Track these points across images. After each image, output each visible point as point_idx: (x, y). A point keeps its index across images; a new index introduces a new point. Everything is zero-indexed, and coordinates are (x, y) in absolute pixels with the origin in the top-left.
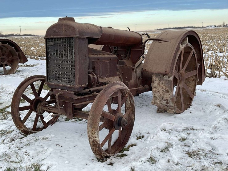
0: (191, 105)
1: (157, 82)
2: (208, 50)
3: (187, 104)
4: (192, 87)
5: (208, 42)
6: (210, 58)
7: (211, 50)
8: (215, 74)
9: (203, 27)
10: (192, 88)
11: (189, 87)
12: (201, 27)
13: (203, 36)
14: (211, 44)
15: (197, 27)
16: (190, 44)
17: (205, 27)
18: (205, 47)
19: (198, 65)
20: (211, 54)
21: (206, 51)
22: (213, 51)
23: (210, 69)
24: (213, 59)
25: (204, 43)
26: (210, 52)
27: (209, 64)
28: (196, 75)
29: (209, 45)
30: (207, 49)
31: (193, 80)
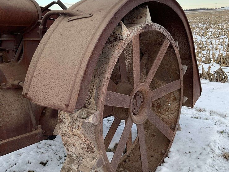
0: (167, 156)
1: (67, 124)
2: (220, 34)
3: (160, 151)
4: (173, 112)
5: (221, 24)
6: (221, 45)
7: (224, 34)
8: (224, 75)
9: (216, 9)
10: (173, 116)
11: (167, 113)
12: (215, 8)
13: (216, 18)
14: (224, 27)
15: (210, 9)
16: (158, 25)
17: (218, 9)
18: (217, 31)
19: (183, 70)
20: (222, 40)
21: (217, 36)
22: (225, 36)
23: (219, 63)
24: (224, 47)
25: (216, 26)
26: (222, 37)
27: (217, 56)
28: (180, 90)
29: (221, 29)
30: (218, 34)
31: (175, 99)
